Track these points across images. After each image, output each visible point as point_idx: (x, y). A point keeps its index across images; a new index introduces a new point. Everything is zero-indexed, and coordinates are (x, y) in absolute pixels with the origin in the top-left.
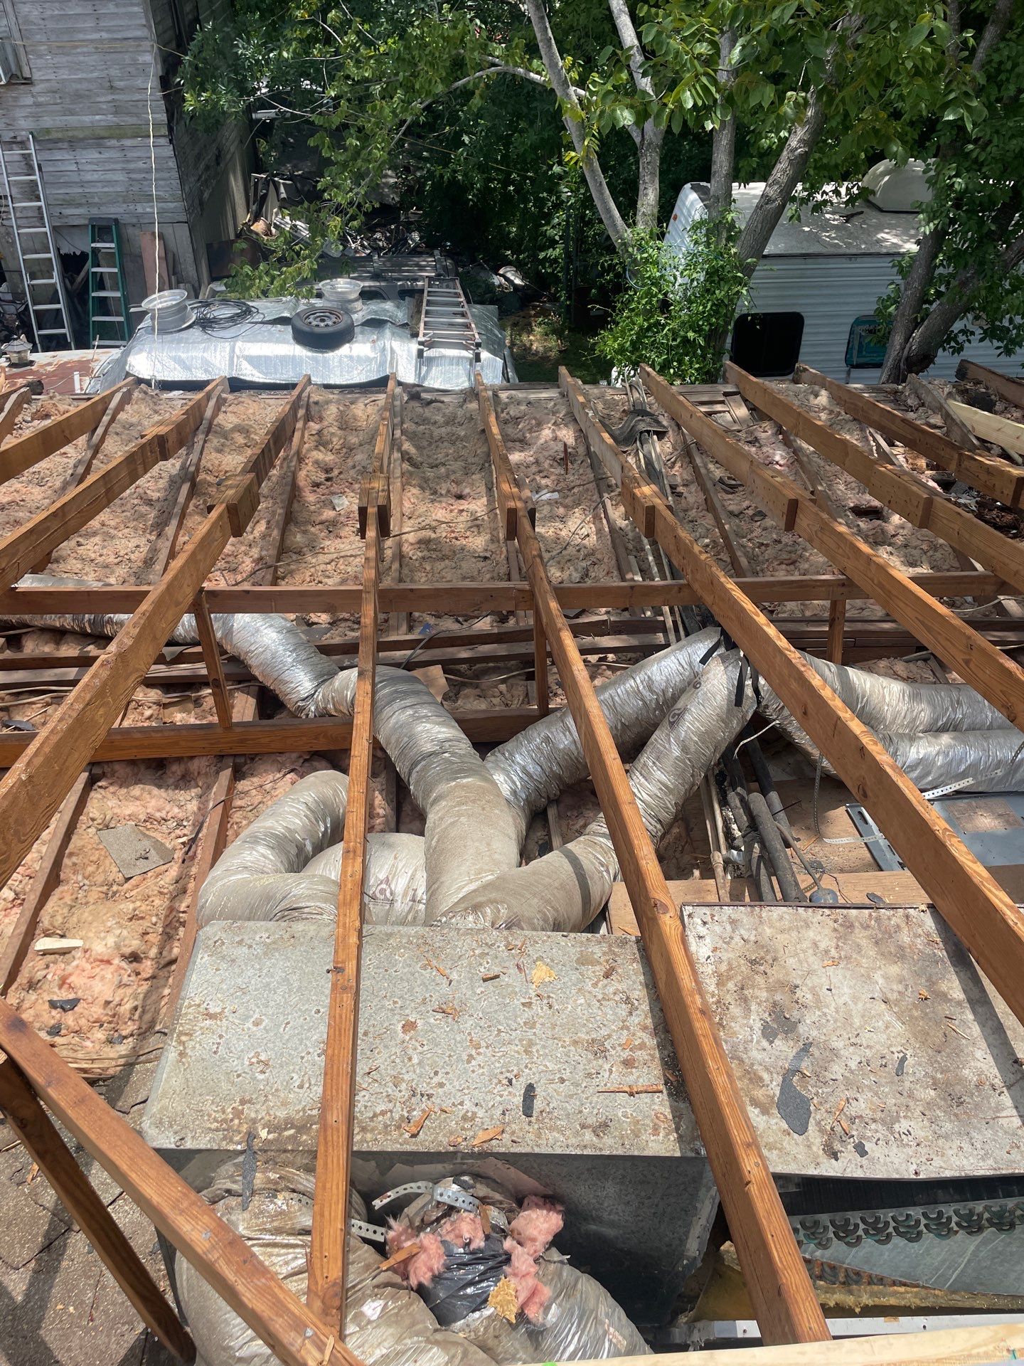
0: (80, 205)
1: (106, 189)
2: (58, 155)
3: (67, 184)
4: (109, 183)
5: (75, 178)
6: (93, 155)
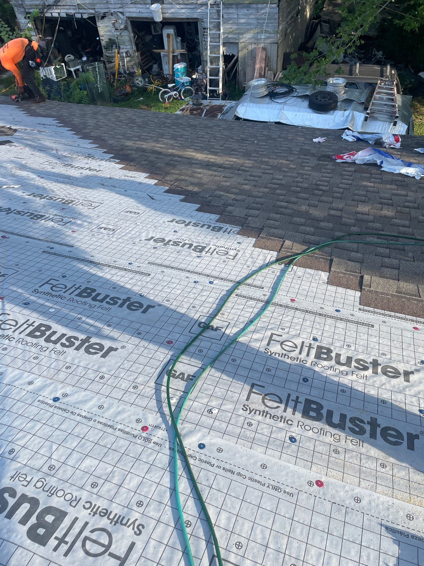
0: (235, 33)
2: (231, 11)
4: (249, 24)
5: (236, 21)
6: (245, 11)
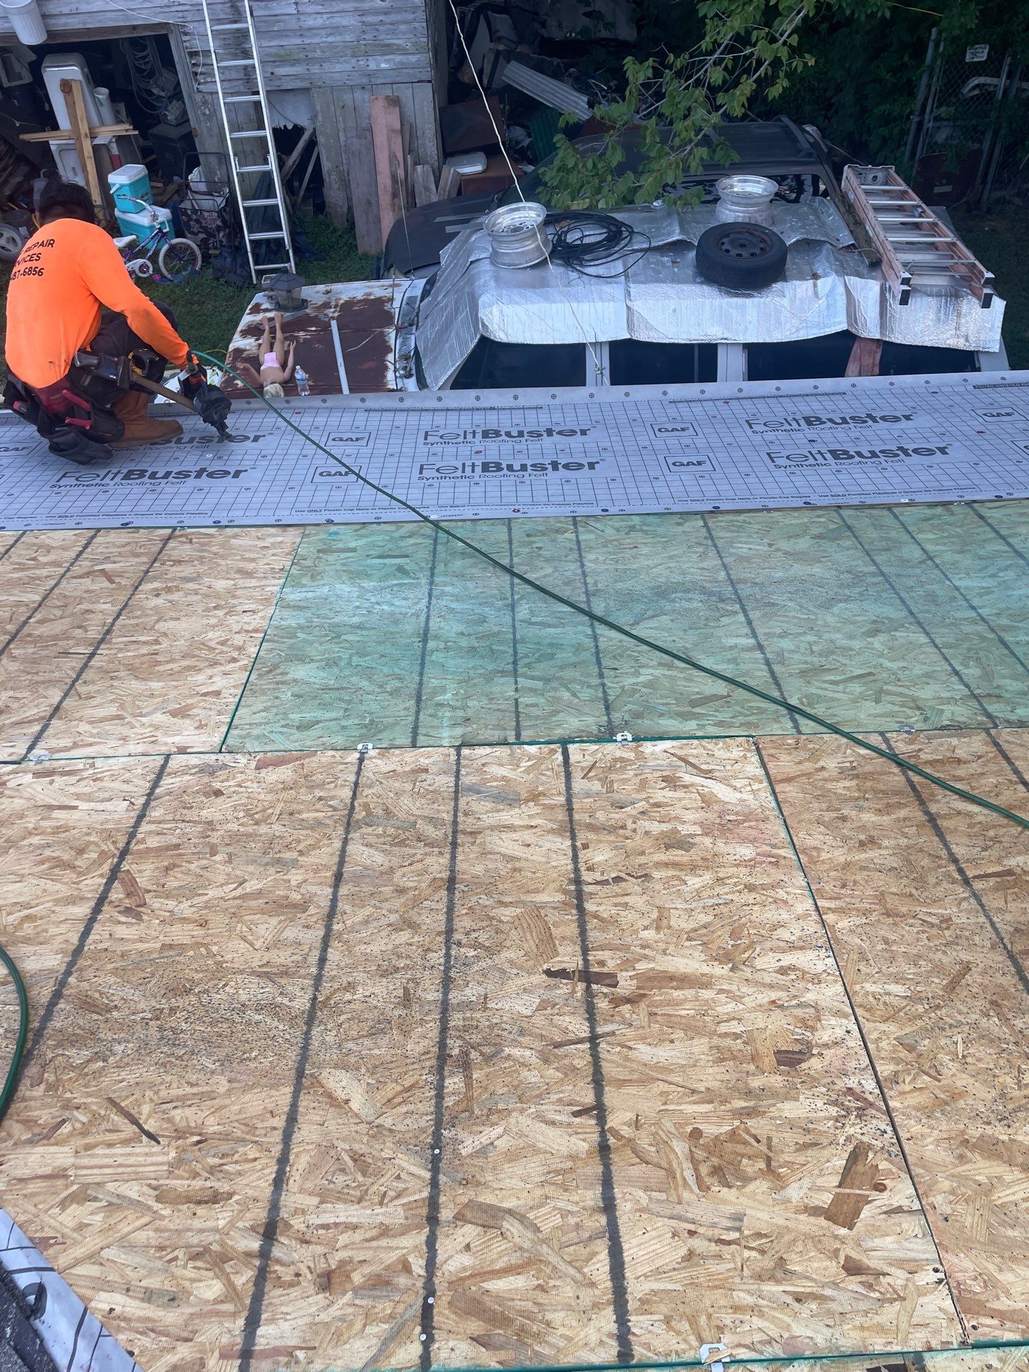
0: (296, 62)
1: (330, 39)
3: (282, 34)
4: (336, 30)
5: (293, 24)
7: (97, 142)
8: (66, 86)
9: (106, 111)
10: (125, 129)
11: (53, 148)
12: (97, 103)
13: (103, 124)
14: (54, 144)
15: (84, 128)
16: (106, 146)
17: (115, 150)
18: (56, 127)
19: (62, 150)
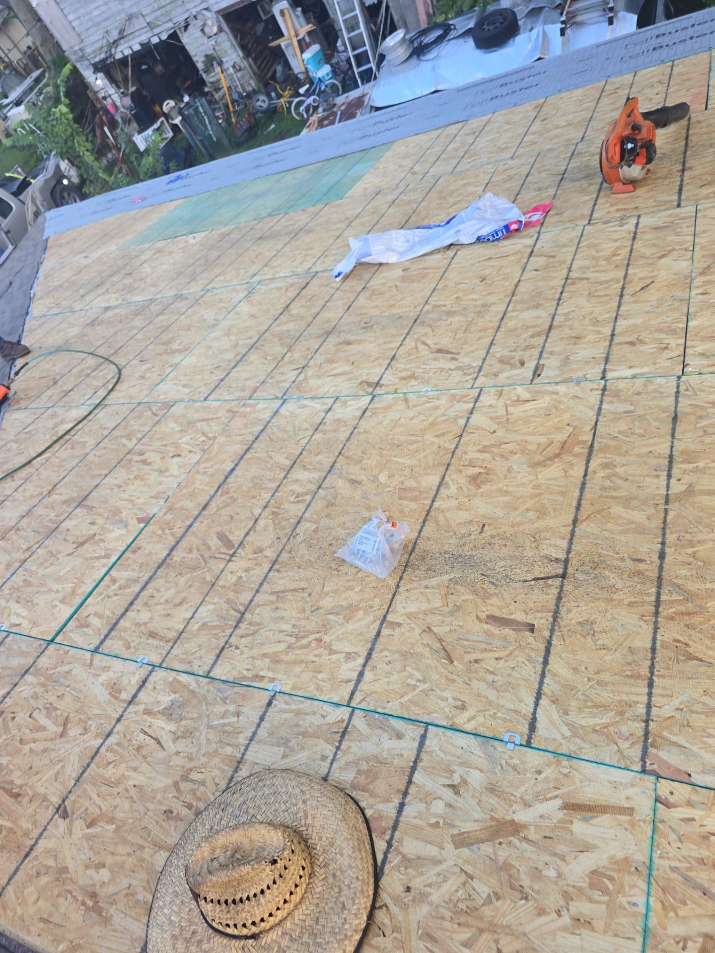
7: (299, 38)
8: (282, 13)
9: (302, 20)
10: (310, 27)
11: (283, 47)
12: (297, 16)
13: (302, 27)
14: (283, 45)
15: (293, 33)
16: (304, 39)
17: (307, 39)
18: (282, 35)
19: (286, 47)
